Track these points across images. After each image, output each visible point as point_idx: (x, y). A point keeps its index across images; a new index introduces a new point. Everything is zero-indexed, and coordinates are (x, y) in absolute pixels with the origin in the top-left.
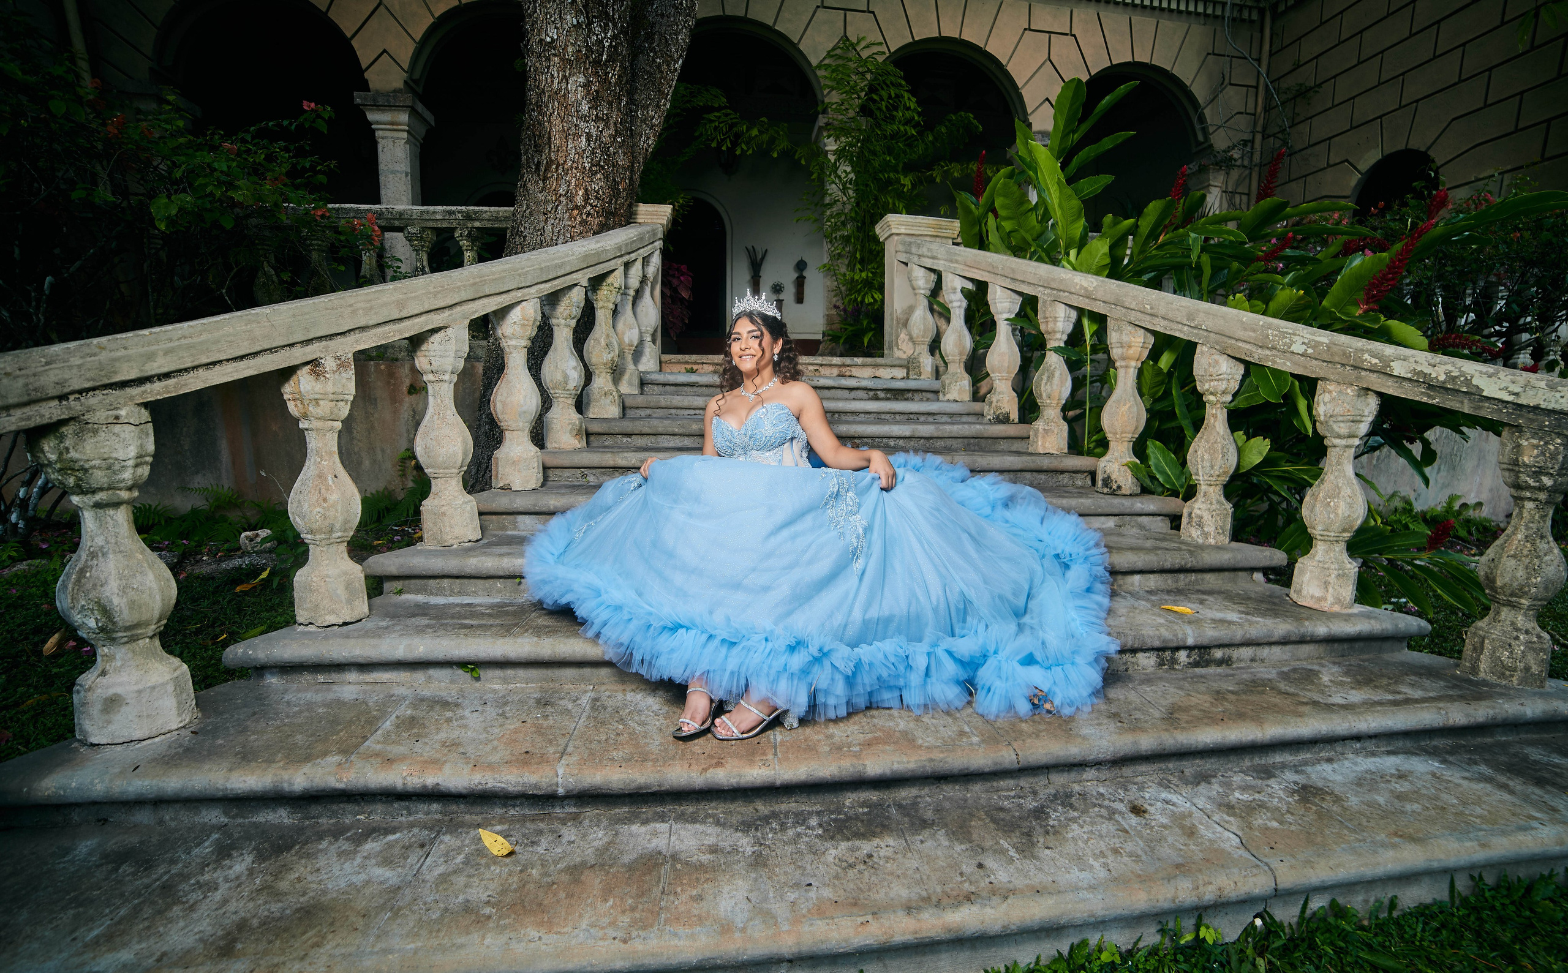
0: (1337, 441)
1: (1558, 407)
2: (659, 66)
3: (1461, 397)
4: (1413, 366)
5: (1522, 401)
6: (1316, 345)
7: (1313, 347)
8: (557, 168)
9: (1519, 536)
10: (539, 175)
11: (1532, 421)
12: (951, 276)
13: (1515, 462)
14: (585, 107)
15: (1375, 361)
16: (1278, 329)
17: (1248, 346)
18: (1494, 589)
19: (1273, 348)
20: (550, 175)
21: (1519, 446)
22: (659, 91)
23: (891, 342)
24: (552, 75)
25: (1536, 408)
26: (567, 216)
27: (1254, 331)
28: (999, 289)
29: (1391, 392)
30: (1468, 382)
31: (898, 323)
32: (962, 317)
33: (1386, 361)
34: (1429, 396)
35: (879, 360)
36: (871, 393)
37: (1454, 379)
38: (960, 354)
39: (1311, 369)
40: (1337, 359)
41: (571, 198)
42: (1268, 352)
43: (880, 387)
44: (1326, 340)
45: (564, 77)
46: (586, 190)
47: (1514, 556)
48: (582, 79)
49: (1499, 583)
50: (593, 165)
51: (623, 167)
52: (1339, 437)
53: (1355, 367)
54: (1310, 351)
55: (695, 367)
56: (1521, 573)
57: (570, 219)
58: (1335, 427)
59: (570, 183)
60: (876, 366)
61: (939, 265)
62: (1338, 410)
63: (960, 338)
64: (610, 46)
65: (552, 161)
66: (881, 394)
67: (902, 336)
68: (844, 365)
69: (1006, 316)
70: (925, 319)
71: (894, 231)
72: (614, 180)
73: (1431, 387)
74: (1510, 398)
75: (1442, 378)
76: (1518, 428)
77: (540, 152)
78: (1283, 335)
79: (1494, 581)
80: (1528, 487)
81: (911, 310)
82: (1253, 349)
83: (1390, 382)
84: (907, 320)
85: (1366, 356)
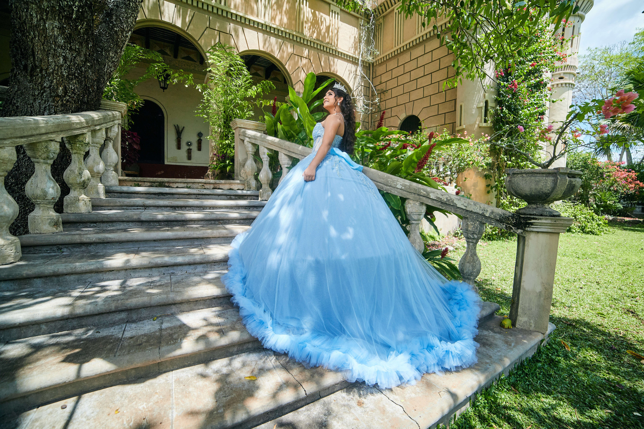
0: (414, 222)
1: (477, 211)
2: (116, 32)
3: (451, 207)
4: (436, 195)
5: (468, 209)
6: (405, 186)
7: (404, 187)
8: (41, 71)
9: (469, 255)
10: (27, 72)
11: (471, 216)
12: (263, 147)
13: (467, 230)
14: (61, 41)
15: (425, 193)
16: (391, 179)
17: (381, 185)
18: (463, 274)
19: (390, 186)
20: (35, 74)
21: (468, 224)
22: (117, 45)
23: (237, 173)
24: (31, 15)
25: (471, 211)
26: (51, 100)
27: (383, 179)
28: (283, 155)
29: (430, 204)
30: (453, 202)
31: (240, 165)
32: (268, 165)
33: (428, 193)
34: (442, 206)
35: (232, 181)
36: (229, 197)
37: (449, 200)
38: (267, 181)
39: (405, 195)
40: (412, 191)
41: (55, 90)
42: (388, 187)
43: (232, 194)
44: (408, 184)
45: (41, 18)
46: (65, 88)
47: (468, 262)
48: (57, 24)
49: (465, 272)
50: (69, 75)
51: (92, 79)
52: (414, 220)
53: (419, 195)
54: (403, 188)
55: (140, 183)
56: (471, 268)
57: (53, 101)
58: (413, 216)
59: (52, 82)
60: (230, 184)
61: (258, 143)
62: (414, 211)
63: (267, 174)
64: (78, 11)
65: (36, 67)
66: (233, 197)
67: (242, 171)
68: (216, 183)
69: (286, 166)
70: (252, 164)
71: (238, 126)
72: (86, 85)
73: (442, 203)
74: (464, 208)
75: (445, 200)
76: (467, 218)
77: (27, 59)
78: (393, 181)
79: (463, 271)
80: (471, 238)
81: (246, 160)
82: (383, 186)
83: (430, 201)
84: (244, 164)
85: (422, 191)
